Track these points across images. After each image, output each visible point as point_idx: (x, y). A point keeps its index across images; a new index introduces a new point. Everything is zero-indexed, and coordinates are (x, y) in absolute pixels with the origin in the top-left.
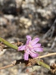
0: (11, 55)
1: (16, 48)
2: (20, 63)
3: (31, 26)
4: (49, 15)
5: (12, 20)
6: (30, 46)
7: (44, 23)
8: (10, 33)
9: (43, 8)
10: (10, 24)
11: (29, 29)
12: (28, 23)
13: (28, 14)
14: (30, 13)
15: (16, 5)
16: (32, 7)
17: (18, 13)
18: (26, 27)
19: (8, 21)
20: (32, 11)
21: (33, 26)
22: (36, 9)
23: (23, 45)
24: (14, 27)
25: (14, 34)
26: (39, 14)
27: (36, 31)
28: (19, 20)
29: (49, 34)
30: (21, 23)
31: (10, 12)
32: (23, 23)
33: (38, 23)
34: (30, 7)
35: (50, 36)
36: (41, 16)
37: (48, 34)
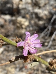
0: (8, 54)
1: (15, 45)
2: (19, 59)
3: (28, 26)
4: (45, 15)
5: (9, 20)
6: (29, 42)
7: (41, 23)
8: (7, 33)
9: (40, 8)
10: (7, 23)
11: (26, 29)
12: (25, 23)
13: (25, 14)
14: (28, 14)
15: (13, 6)
16: (29, 7)
17: (16, 13)
18: (24, 26)
19: (5, 21)
20: (29, 11)
21: (30, 26)
22: (33, 9)
23: (22, 41)
24: (11, 27)
25: (11, 34)
26: (36, 14)
27: (33, 30)
28: (16, 20)
29: (46, 33)
30: (19, 23)
31: (7, 12)
32: (20, 23)
33: (35, 23)
34: (27, 8)
35: (47, 35)
36: (38, 15)
37: (44, 33)
